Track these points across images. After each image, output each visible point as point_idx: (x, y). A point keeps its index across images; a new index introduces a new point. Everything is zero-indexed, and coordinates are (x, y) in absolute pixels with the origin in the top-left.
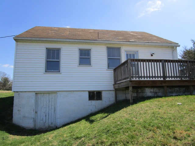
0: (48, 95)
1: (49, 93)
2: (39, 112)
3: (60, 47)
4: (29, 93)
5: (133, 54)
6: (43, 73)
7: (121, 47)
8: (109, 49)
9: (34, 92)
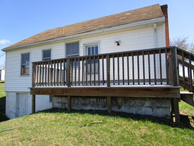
0: (25, 95)
1: (25, 93)
2: (20, 109)
3: (28, 51)
4: (13, 93)
5: (92, 47)
6: (19, 77)
7: (79, 41)
8: (68, 45)
9: (15, 92)
